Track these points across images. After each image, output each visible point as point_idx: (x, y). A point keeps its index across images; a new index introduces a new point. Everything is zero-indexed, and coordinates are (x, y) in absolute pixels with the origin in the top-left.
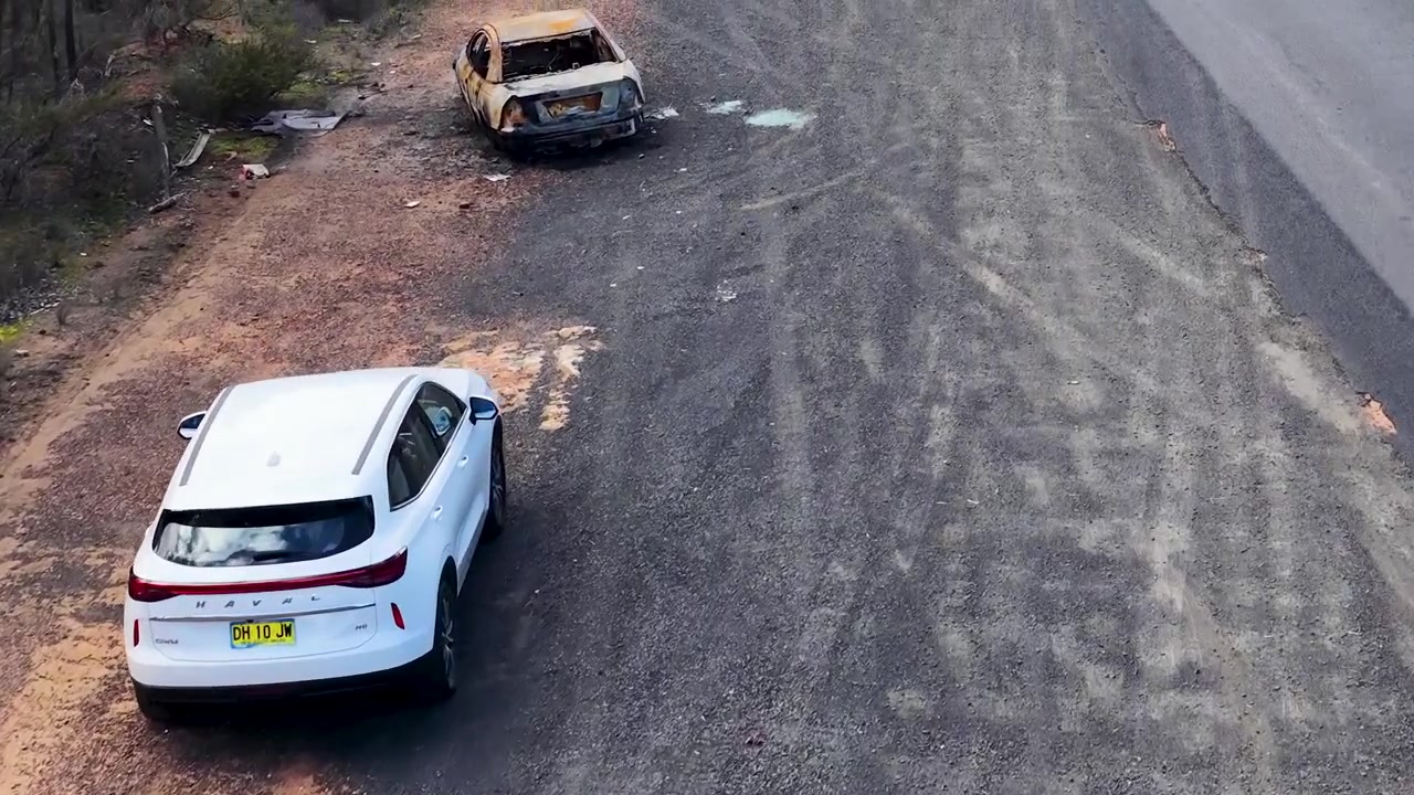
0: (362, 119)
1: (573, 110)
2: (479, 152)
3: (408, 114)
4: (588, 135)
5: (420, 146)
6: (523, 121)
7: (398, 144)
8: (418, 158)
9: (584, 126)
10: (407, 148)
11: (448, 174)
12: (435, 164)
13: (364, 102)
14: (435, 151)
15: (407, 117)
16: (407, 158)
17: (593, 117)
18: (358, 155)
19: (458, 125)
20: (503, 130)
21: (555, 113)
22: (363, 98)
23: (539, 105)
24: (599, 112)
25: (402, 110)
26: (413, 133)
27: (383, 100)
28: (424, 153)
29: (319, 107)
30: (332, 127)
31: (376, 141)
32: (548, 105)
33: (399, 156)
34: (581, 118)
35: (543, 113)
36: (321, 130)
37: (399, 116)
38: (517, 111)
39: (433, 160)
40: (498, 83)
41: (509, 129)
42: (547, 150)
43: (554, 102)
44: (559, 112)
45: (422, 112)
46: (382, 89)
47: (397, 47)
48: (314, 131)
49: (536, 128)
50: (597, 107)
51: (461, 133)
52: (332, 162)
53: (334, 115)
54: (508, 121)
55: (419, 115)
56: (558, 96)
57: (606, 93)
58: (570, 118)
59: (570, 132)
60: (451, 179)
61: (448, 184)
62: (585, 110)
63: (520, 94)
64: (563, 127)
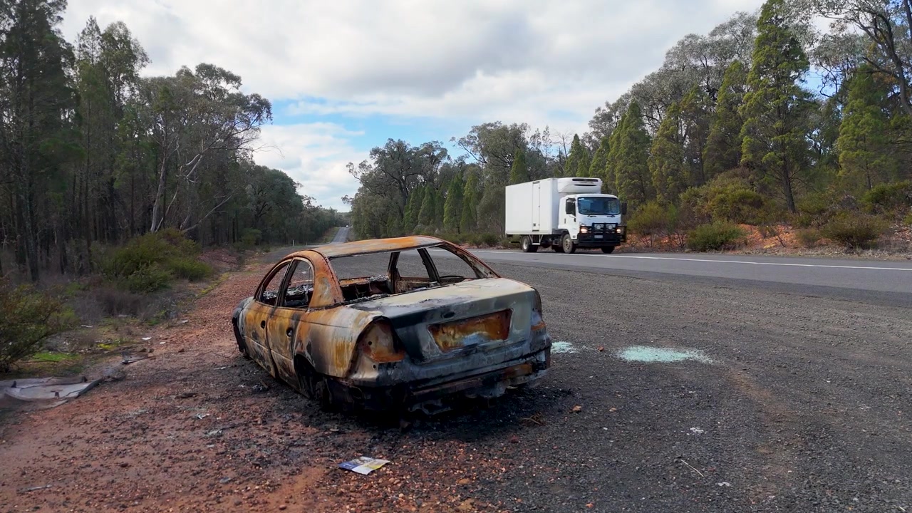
0: (119, 384)
1: (471, 338)
2: (298, 416)
3: (181, 374)
4: (491, 380)
5: (202, 413)
6: (394, 358)
7: (166, 412)
8: (200, 432)
9: (489, 364)
10: (182, 416)
11: (263, 462)
12: (233, 443)
13: (127, 367)
14: (228, 420)
15: (179, 378)
16: (183, 434)
17: (498, 349)
18: (98, 435)
19: (249, 384)
20: (355, 376)
21: (445, 343)
22: (126, 363)
23: (423, 331)
24: (509, 342)
25: (173, 371)
26: (190, 396)
27: (150, 364)
28: (209, 423)
29: (68, 374)
30: (76, 394)
31: (133, 410)
32: (435, 329)
33: (169, 433)
34: (485, 350)
35: (429, 342)
36: (59, 399)
37: (169, 377)
38: (382, 343)
39: (228, 434)
40: (337, 305)
41: (368, 374)
42: (427, 407)
43: (445, 325)
44: (451, 342)
45: (198, 371)
46: (150, 355)
47: (167, 328)
48: (48, 401)
49: (415, 369)
50: (505, 333)
51: (254, 392)
52: (45, 450)
53: (85, 380)
54: (367, 360)
55: (195, 375)
56: (452, 314)
57: (516, 311)
58: (469, 351)
59: (466, 375)
60: (276, 475)
61: (274, 487)
62: (489, 338)
63: (390, 314)
64: (458, 366)
